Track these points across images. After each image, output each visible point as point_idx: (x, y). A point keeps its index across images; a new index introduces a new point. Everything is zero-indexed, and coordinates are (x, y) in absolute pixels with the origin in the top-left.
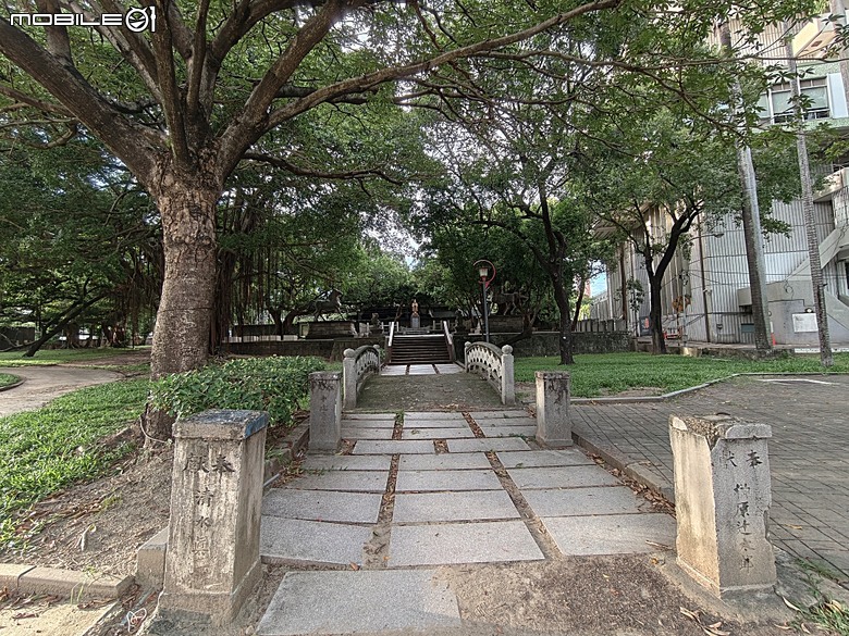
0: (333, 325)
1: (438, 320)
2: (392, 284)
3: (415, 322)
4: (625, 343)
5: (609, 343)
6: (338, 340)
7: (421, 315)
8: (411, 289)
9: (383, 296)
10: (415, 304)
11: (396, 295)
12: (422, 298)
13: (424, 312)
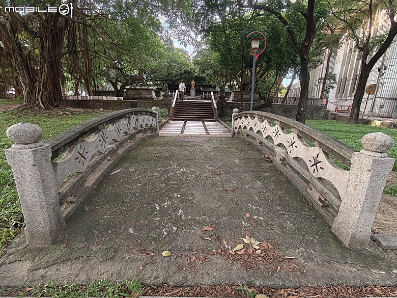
0: (140, 91)
1: (206, 92)
2: (181, 69)
3: (193, 92)
4: (322, 113)
5: (312, 113)
6: (141, 101)
7: (196, 90)
8: (192, 73)
9: (175, 77)
10: (193, 82)
11: (183, 76)
12: (198, 79)
13: (198, 88)
